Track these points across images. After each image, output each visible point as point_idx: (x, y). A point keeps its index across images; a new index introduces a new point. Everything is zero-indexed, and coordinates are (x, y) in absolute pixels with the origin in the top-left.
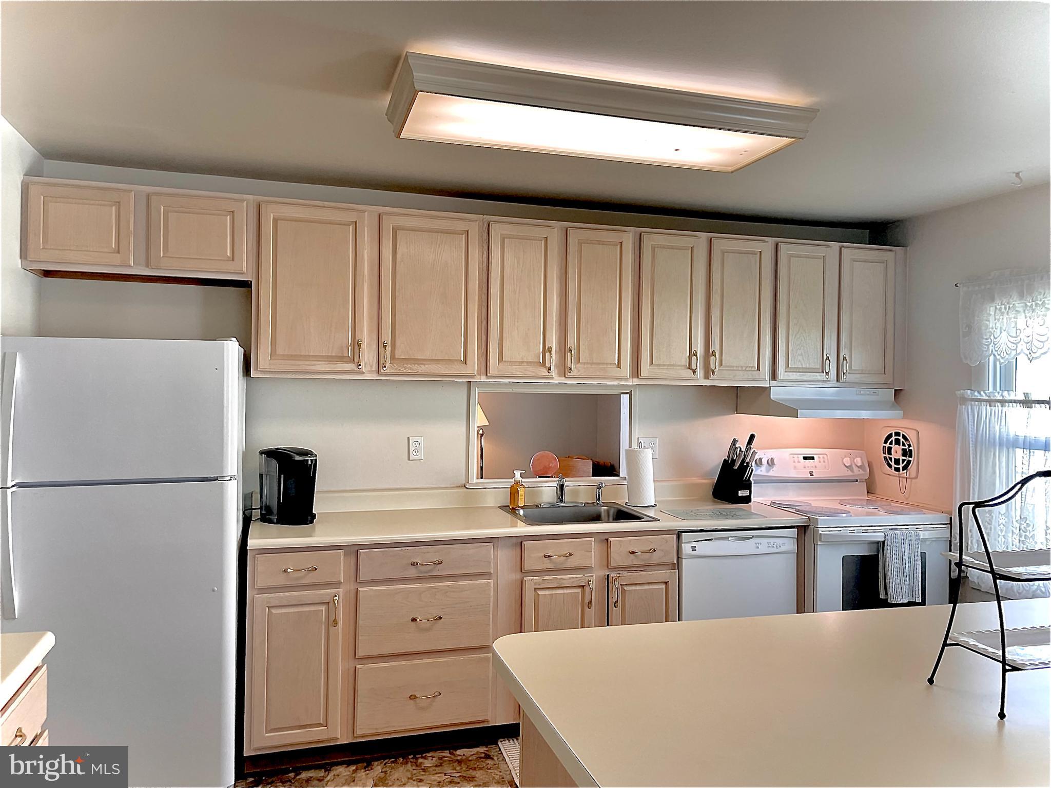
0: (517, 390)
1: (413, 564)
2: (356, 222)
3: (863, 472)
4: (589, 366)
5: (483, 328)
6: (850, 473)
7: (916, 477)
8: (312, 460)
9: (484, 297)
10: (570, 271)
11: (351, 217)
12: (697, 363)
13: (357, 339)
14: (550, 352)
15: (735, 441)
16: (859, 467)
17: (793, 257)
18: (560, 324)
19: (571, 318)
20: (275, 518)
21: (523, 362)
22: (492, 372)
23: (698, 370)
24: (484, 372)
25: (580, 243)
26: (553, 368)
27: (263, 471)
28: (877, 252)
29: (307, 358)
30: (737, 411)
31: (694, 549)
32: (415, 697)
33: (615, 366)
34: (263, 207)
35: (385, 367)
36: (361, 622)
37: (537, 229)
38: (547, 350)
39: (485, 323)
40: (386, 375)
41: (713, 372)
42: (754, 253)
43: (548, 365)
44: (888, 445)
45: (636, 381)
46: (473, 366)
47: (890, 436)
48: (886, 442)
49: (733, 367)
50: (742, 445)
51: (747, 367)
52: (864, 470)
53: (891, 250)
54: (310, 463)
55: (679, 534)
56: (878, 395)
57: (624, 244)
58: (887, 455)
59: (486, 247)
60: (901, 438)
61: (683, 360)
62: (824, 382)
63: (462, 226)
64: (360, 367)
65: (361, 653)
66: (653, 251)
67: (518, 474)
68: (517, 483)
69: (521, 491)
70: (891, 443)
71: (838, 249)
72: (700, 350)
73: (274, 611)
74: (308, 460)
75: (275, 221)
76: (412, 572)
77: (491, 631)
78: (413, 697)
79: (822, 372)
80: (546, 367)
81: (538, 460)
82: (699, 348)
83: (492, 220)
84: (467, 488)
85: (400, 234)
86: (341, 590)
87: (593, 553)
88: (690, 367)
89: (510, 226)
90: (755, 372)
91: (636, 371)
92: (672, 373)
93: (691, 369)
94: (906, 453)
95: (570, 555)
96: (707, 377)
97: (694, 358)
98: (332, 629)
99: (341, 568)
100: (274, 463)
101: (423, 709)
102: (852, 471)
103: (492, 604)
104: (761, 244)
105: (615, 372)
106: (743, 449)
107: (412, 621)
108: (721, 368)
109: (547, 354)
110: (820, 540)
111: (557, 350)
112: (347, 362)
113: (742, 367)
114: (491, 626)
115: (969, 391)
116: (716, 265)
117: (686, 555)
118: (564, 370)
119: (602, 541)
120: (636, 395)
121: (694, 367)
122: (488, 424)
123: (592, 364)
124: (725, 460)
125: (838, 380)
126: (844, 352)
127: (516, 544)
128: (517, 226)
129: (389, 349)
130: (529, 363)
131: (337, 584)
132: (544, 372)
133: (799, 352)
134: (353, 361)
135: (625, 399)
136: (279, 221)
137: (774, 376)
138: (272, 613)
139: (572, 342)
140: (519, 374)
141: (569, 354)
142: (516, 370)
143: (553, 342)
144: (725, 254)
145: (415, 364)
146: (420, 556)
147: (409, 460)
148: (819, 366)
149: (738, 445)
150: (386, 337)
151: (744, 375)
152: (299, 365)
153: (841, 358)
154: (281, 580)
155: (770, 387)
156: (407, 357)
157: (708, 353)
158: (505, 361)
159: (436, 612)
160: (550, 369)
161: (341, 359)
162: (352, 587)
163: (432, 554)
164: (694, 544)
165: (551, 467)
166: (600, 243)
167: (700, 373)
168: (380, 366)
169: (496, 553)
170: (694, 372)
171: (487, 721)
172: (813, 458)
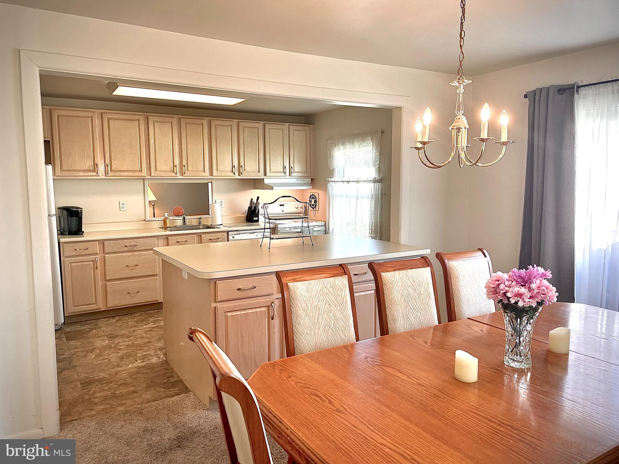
0: (164, 182)
1: (126, 246)
2: (92, 116)
3: (302, 210)
4: (192, 172)
5: (148, 158)
6: (297, 210)
7: (318, 210)
8: (80, 210)
9: (148, 146)
10: (182, 135)
11: (90, 114)
12: (236, 170)
13: (95, 163)
14: (176, 167)
15: (252, 200)
16: (301, 208)
17: (271, 129)
18: (180, 156)
19: (184, 154)
20: (67, 233)
21: (165, 171)
22: (152, 175)
23: (236, 173)
24: (149, 175)
25: (186, 124)
26: (177, 173)
27: (60, 215)
28: (302, 127)
29: (75, 171)
30: (255, 188)
31: (233, 237)
32: (130, 293)
33: (202, 172)
34: (53, 111)
35: (108, 173)
36: (107, 267)
37: (168, 118)
38: (174, 166)
39: (148, 155)
40: (109, 176)
41: (242, 174)
42: (255, 128)
43: (175, 172)
44: (310, 199)
45: (211, 177)
46: (144, 173)
47: (311, 196)
48: (310, 198)
49: (249, 171)
50: (255, 200)
51: (255, 171)
52: (303, 209)
53: (308, 126)
54: (80, 211)
55: (228, 232)
56: (305, 181)
57: (204, 124)
58: (310, 203)
59: (147, 126)
60: (314, 196)
61: (230, 169)
62: (284, 176)
63: (136, 117)
64: (98, 174)
65: (107, 278)
66: (216, 127)
67: (166, 214)
68: (166, 218)
69: (168, 221)
70: (311, 199)
71: (288, 126)
72: (236, 166)
73: (72, 264)
74: (79, 210)
75: (58, 117)
76: (126, 249)
77: (157, 269)
78: (129, 293)
79: (283, 173)
80: (175, 173)
81: (175, 209)
82: (236, 164)
83: (149, 115)
84: (146, 221)
85: (111, 121)
86: (98, 256)
87: (195, 240)
88: (232, 172)
89: (157, 117)
90: (258, 173)
91: (211, 174)
92: (225, 174)
93: (233, 172)
94: (315, 202)
95: (187, 241)
96: (239, 175)
97: (234, 168)
98: (96, 270)
99: (97, 248)
100: (65, 212)
101: (132, 297)
102: (298, 209)
103: (157, 259)
104: (258, 124)
105: (203, 174)
106: (255, 202)
107: (126, 266)
108: (245, 172)
109: (175, 168)
110: (279, 232)
111: (179, 166)
112: (93, 172)
113: (253, 171)
114: (157, 268)
115: (330, 179)
116: (241, 132)
117: (230, 239)
118: (182, 174)
119: (199, 236)
120: (214, 183)
121: (234, 172)
122: (156, 200)
123: (193, 171)
124: (249, 207)
125: (290, 176)
126: (292, 165)
127: (165, 238)
128: (159, 117)
129: (109, 166)
130: (168, 171)
131: (97, 254)
132: (174, 174)
133: (275, 165)
134: (95, 172)
135: (210, 184)
136: (59, 117)
137: (265, 175)
138: (72, 265)
139: (184, 163)
140: (164, 175)
141: (184, 167)
142: (163, 174)
143: (177, 162)
144: (244, 128)
145: (120, 172)
146: (127, 243)
147: (120, 210)
148: (282, 170)
149: (253, 201)
150: (108, 162)
151: (253, 174)
152: (72, 174)
153: (291, 168)
154: (74, 253)
155: (264, 179)
156: (117, 170)
157: (240, 166)
158: (158, 171)
159: (135, 263)
160: (176, 173)
161: (90, 171)
162: (103, 255)
163: (133, 242)
164: (233, 236)
165: (180, 212)
166: (193, 124)
167: (237, 174)
168: (106, 173)
169: (158, 241)
170: (234, 174)
171: (158, 301)
172: (284, 205)
